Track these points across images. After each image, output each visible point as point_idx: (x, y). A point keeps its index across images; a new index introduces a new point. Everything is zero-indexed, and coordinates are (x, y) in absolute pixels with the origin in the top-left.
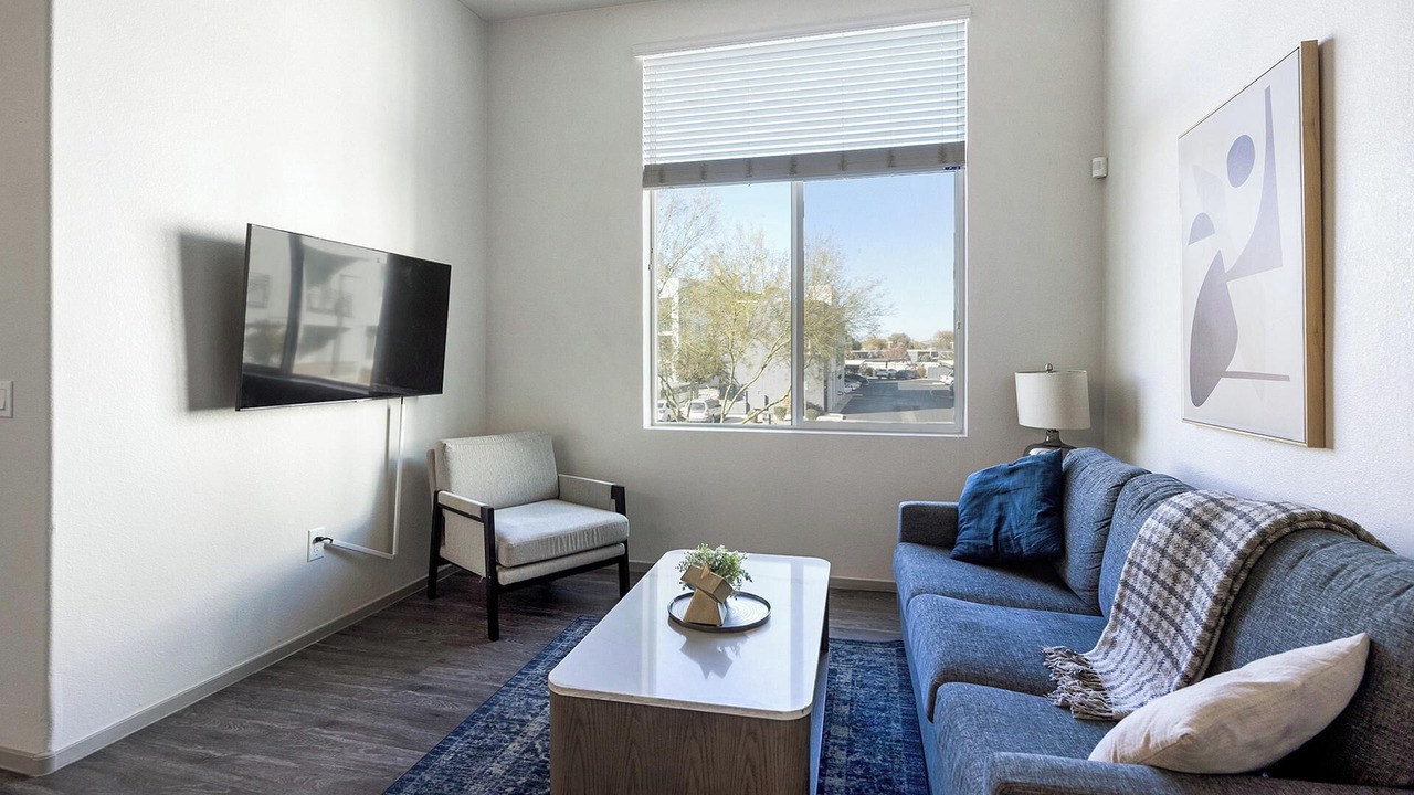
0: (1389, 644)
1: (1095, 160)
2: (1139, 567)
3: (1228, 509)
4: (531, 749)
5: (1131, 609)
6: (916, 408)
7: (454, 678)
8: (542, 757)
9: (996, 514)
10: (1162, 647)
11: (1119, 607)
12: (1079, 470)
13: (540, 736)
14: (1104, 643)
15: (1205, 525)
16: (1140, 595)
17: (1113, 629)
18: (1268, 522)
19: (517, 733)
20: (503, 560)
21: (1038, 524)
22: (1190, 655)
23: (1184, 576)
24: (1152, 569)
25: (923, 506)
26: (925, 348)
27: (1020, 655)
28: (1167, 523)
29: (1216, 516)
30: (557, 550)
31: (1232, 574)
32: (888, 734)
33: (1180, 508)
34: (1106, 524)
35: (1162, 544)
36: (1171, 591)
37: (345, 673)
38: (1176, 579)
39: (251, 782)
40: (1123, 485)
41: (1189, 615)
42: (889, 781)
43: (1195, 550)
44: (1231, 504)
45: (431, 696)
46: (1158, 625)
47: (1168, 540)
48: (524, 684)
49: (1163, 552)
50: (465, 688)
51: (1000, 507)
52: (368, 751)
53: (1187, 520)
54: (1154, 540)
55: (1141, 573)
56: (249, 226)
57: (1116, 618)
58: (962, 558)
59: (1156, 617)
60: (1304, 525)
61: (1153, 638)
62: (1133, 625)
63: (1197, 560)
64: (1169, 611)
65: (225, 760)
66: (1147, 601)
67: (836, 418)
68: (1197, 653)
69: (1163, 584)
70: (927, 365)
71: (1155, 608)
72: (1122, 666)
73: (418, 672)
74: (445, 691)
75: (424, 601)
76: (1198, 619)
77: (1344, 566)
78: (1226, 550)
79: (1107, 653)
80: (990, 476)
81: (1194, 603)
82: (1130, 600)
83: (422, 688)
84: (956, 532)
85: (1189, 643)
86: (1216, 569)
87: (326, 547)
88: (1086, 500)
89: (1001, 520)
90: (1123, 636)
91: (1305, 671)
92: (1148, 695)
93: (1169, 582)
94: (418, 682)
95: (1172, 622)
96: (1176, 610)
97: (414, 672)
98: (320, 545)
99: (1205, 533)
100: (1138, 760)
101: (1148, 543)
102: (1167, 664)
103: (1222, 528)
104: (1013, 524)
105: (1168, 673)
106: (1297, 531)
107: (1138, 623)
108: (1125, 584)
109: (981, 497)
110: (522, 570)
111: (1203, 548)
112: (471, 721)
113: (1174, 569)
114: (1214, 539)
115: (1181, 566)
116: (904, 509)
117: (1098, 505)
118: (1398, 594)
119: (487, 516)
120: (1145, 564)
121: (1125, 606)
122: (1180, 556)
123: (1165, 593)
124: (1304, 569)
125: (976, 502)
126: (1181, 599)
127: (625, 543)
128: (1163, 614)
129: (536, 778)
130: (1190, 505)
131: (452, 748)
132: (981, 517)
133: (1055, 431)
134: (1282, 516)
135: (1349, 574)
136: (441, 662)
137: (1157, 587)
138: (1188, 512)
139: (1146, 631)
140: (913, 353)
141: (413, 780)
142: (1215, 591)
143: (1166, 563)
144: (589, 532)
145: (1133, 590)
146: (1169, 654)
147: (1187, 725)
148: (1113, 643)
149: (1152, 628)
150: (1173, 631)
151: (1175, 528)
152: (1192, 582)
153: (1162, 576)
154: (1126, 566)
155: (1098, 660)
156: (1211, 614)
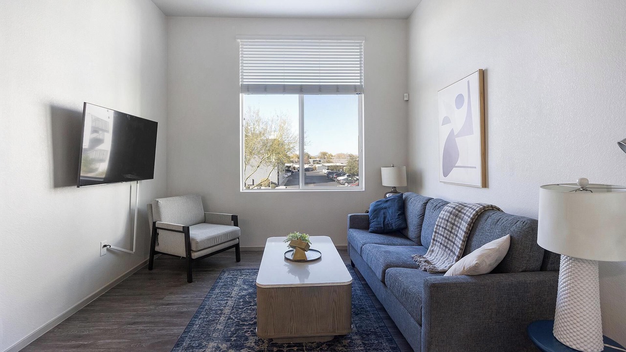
0: (515, 236)
1: (405, 94)
2: (440, 226)
3: (465, 206)
4: (230, 318)
5: (438, 240)
6: (314, 183)
7: (181, 299)
8: (236, 320)
9: (383, 216)
10: (449, 249)
11: (434, 240)
12: (409, 199)
13: (231, 313)
14: (429, 251)
15: (460, 211)
16: (441, 235)
17: (432, 247)
18: (478, 209)
19: (221, 314)
20: (193, 248)
21: (397, 218)
22: (459, 250)
23: (454, 227)
24: (445, 226)
25: (357, 215)
26: (315, 158)
27: (406, 258)
28: (448, 212)
29: (462, 209)
30: (215, 243)
31: (469, 225)
32: (357, 294)
33: (452, 207)
34: (423, 215)
35: (447, 219)
36: (451, 232)
37: (127, 303)
38: (452, 228)
39: (111, 350)
40: (427, 203)
41: (457, 238)
42: (363, 308)
43: (457, 219)
44: (466, 205)
45: (175, 306)
46: (447, 243)
47: (449, 217)
48: (214, 296)
49: (448, 221)
50: (189, 302)
51: (384, 214)
52: (159, 330)
53: (454, 210)
54: (444, 218)
55: (441, 228)
56: (85, 103)
57: (433, 243)
58: (373, 232)
59: (447, 240)
60: (487, 209)
61: (446, 247)
62: (439, 244)
63: (458, 222)
64: (451, 238)
65: (91, 344)
66: (443, 236)
67: (282, 188)
68: (461, 249)
69: (448, 230)
70: (317, 166)
71: (446, 238)
72: (437, 257)
73: (163, 298)
74: (180, 304)
75: (147, 271)
76: (460, 239)
77: (500, 218)
78: (467, 218)
79: (431, 254)
80: (379, 203)
81: (458, 235)
82: (437, 237)
83: (168, 304)
84: (369, 224)
85: (458, 246)
86: (464, 224)
87: (107, 249)
88: (413, 209)
89: (385, 218)
90: (436, 248)
91: (498, 245)
92: (447, 264)
93: (450, 229)
94: (164, 302)
95: (452, 241)
96: (453, 238)
97: (162, 299)
98: (105, 248)
99: (460, 214)
100: (462, 274)
101: (443, 219)
102: (452, 254)
103: (465, 212)
104: (389, 219)
105: (452, 256)
106: (485, 210)
107: (441, 243)
108: (436, 232)
109: (377, 210)
110: (202, 252)
111: (460, 218)
112: (199, 312)
113: (451, 225)
114: (463, 215)
115: (454, 224)
116: (350, 216)
117: (418, 210)
118: (516, 223)
119: (186, 230)
120: (442, 225)
121: (436, 239)
122: (453, 221)
123: (449, 233)
124: (489, 220)
125: (375, 213)
126: (454, 234)
127: (238, 238)
128: (449, 239)
129: (237, 327)
130: (454, 206)
131: (197, 323)
132: (378, 218)
133: (395, 187)
134: (481, 207)
135: (502, 220)
136: (171, 293)
137: (446, 231)
138: (454, 208)
139: (444, 245)
140: (311, 160)
141: (187, 336)
142: (465, 230)
143: (449, 224)
144: (226, 235)
145: (438, 233)
146: (452, 251)
147: (476, 261)
148: (433, 251)
149: (446, 244)
150: (452, 244)
151: (451, 213)
152: (457, 228)
153: (447, 228)
154: (436, 226)
155: (428, 256)
156: (464, 237)
